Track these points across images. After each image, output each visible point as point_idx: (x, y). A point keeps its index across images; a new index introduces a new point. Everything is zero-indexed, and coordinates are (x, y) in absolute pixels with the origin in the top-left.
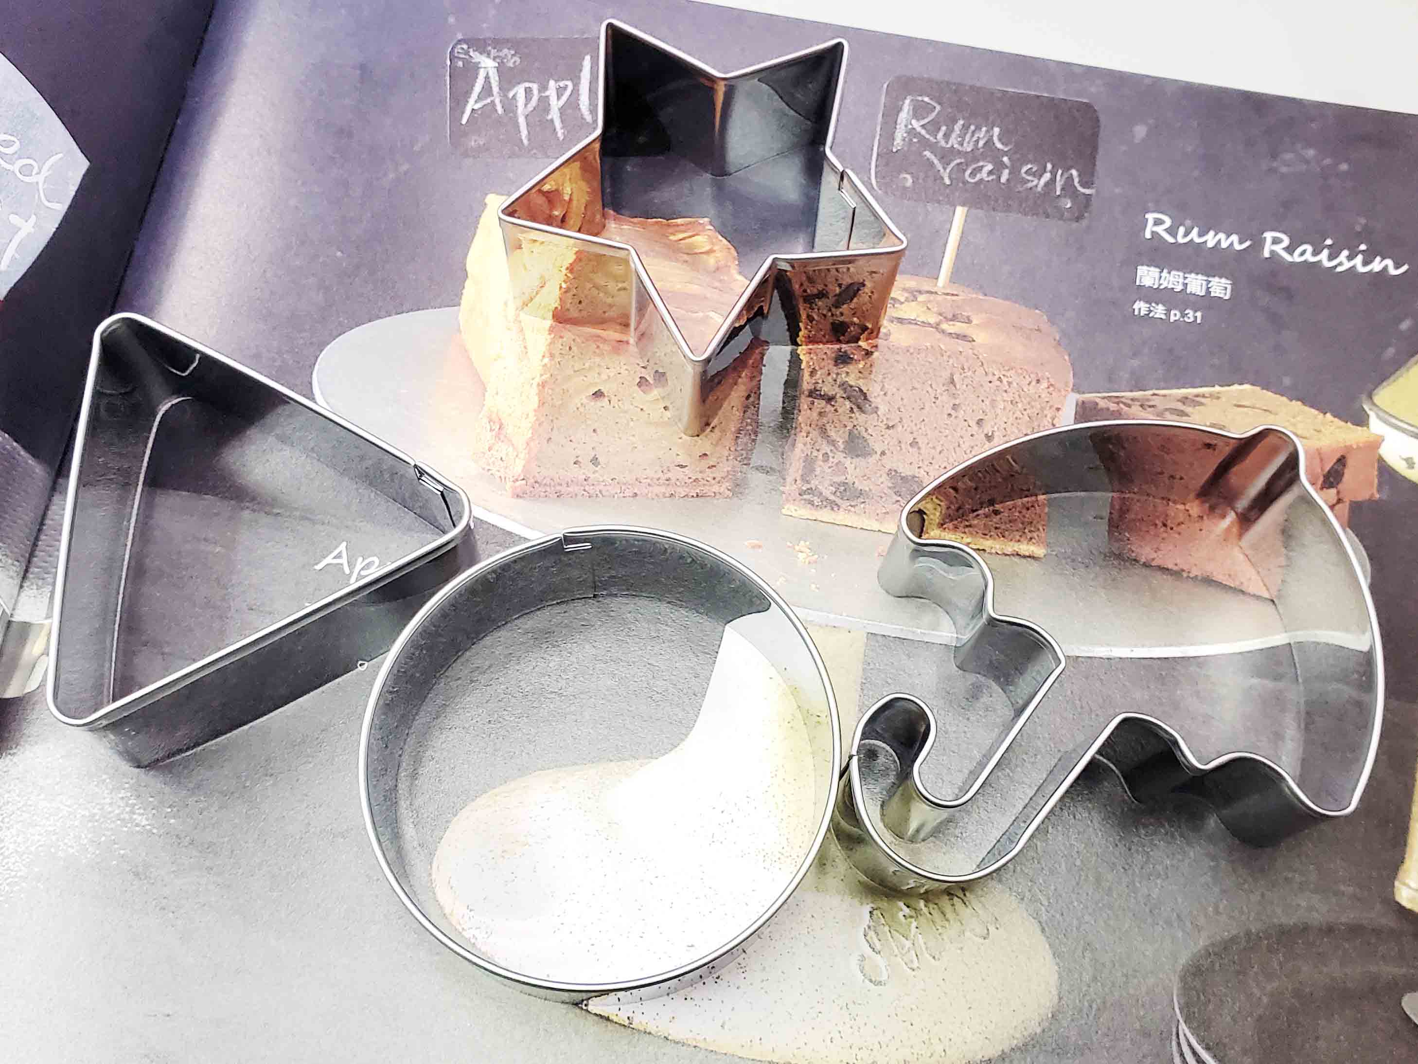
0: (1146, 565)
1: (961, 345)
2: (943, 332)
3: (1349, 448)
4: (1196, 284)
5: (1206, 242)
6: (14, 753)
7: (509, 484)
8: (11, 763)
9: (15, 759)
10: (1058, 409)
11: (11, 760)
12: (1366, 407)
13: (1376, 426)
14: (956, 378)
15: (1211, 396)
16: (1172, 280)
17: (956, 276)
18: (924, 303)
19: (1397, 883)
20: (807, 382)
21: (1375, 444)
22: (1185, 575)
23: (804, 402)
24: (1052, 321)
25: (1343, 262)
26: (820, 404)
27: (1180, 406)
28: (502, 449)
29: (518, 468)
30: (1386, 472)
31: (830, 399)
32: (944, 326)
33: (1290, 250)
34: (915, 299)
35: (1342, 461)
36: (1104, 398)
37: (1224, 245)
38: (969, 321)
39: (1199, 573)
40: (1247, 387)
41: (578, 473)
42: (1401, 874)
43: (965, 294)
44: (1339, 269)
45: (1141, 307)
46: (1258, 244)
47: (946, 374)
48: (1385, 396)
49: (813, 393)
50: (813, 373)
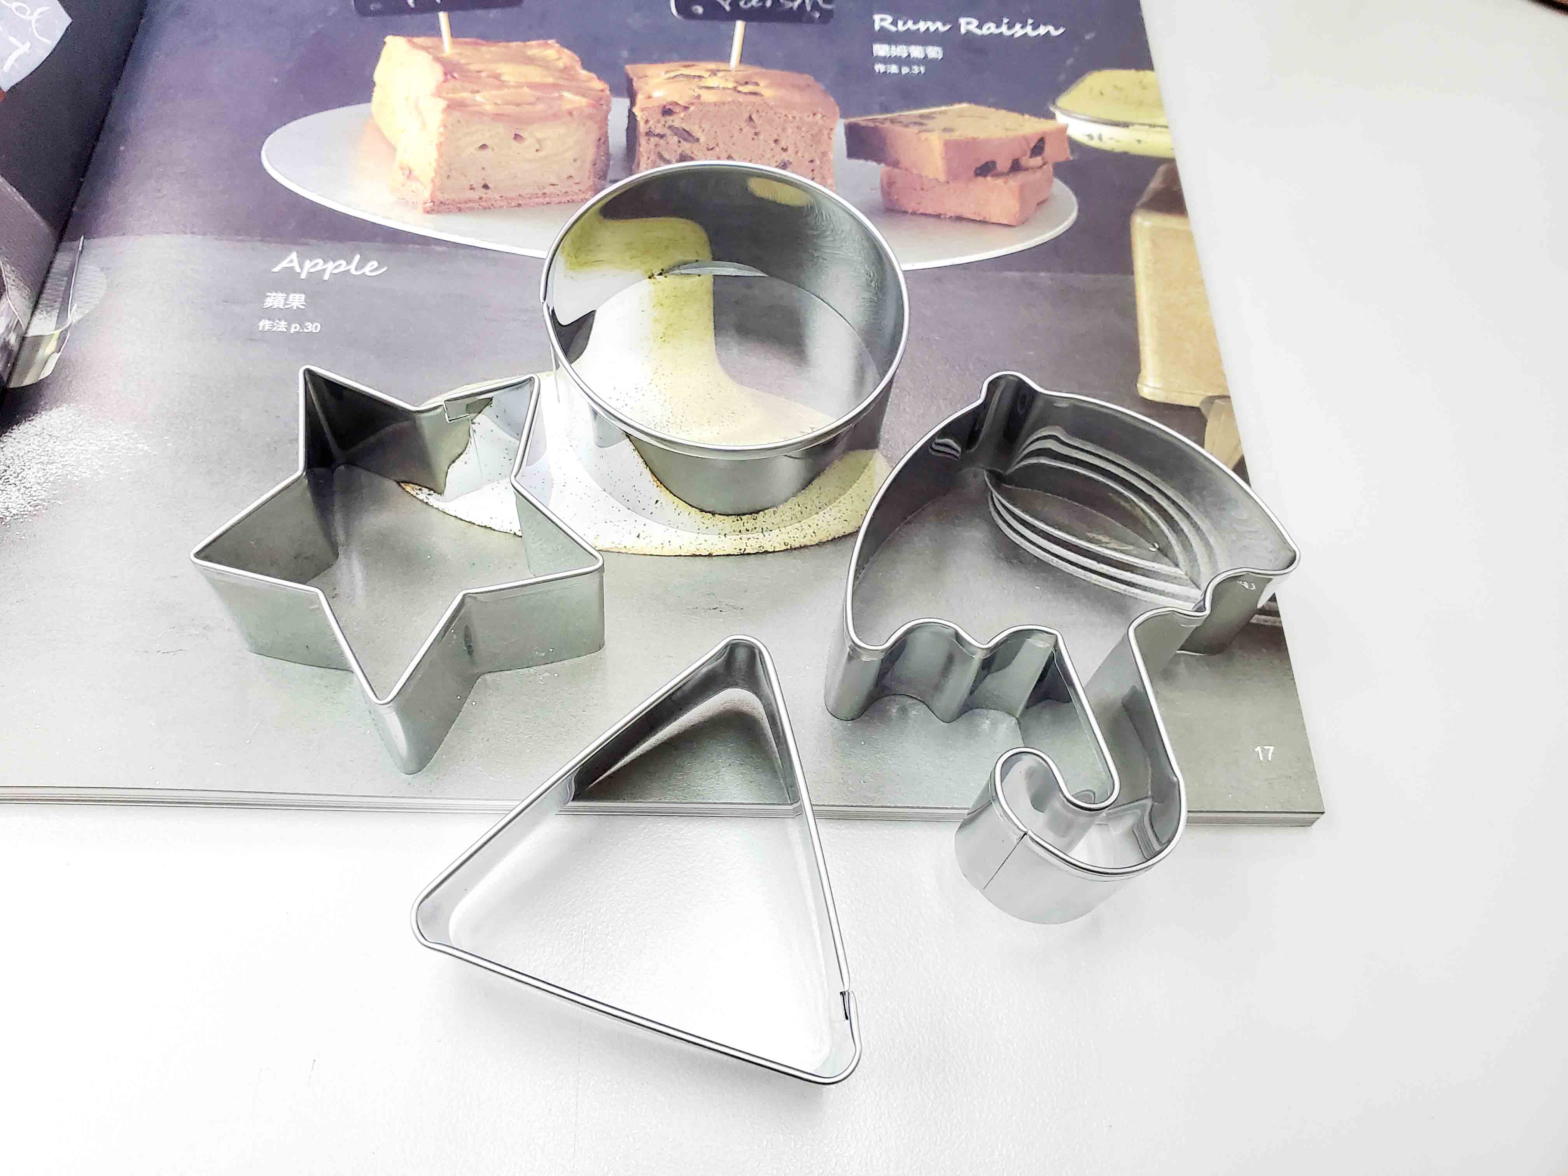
0: (914, 213)
1: (753, 98)
2: (739, 92)
3: (1045, 133)
4: (917, 52)
5: (919, 29)
6: (33, 419)
7: (420, 206)
8: (30, 426)
9: (33, 423)
10: (831, 129)
11: (30, 424)
12: (1052, 109)
13: (1061, 119)
14: (754, 117)
15: (940, 113)
16: (900, 51)
17: (742, 60)
18: (723, 77)
19: (1138, 385)
20: (642, 128)
21: (1063, 129)
22: (942, 216)
23: (643, 140)
24: (817, 79)
25: (1018, 31)
26: (654, 140)
27: (918, 120)
28: (414, 185)
29: (426, 194)
30: (1075, 145)
31: (662, 136)
32: (740, 88)
33: (980, 27)
34: (715, 75)
35: (1042, 140)
36: (864, 120)
37: (932, 29)
38: (757, 84)
39: (953, 215)
40: (964, 105)
41: (475, 195)
42: (1140, 379)
43: (750, 70)
44: (1017, 36)
45: (880, 68)
46: (956, 27)
47: (746, 116)
48: (1063, 101)
49: (649, 134)
50: (647, 122)
